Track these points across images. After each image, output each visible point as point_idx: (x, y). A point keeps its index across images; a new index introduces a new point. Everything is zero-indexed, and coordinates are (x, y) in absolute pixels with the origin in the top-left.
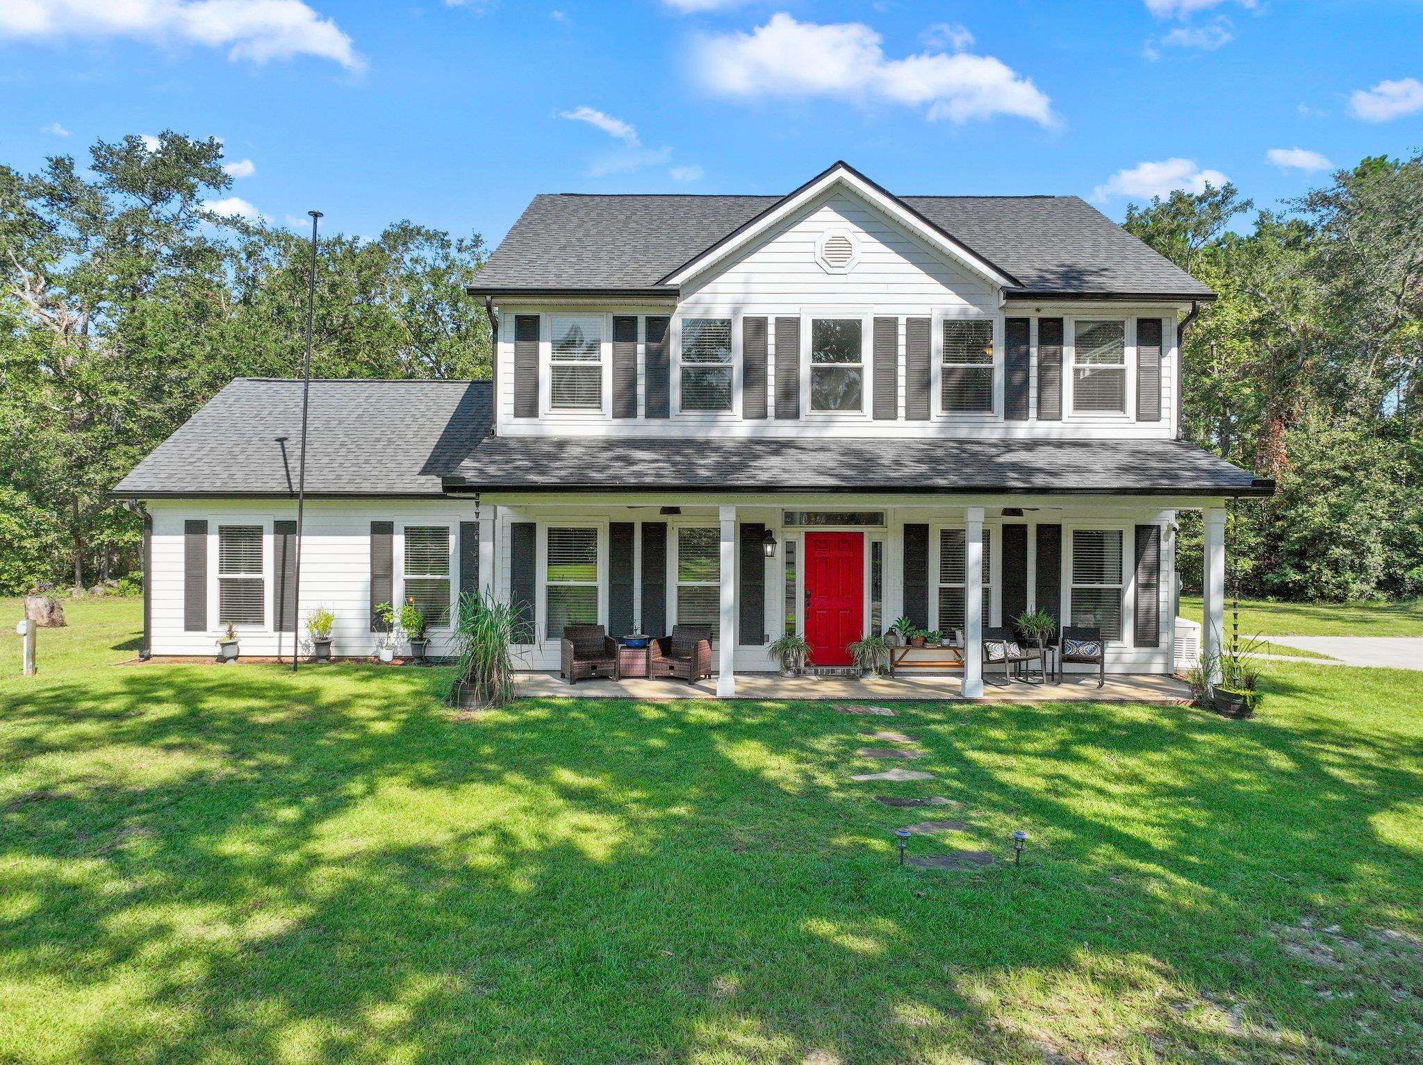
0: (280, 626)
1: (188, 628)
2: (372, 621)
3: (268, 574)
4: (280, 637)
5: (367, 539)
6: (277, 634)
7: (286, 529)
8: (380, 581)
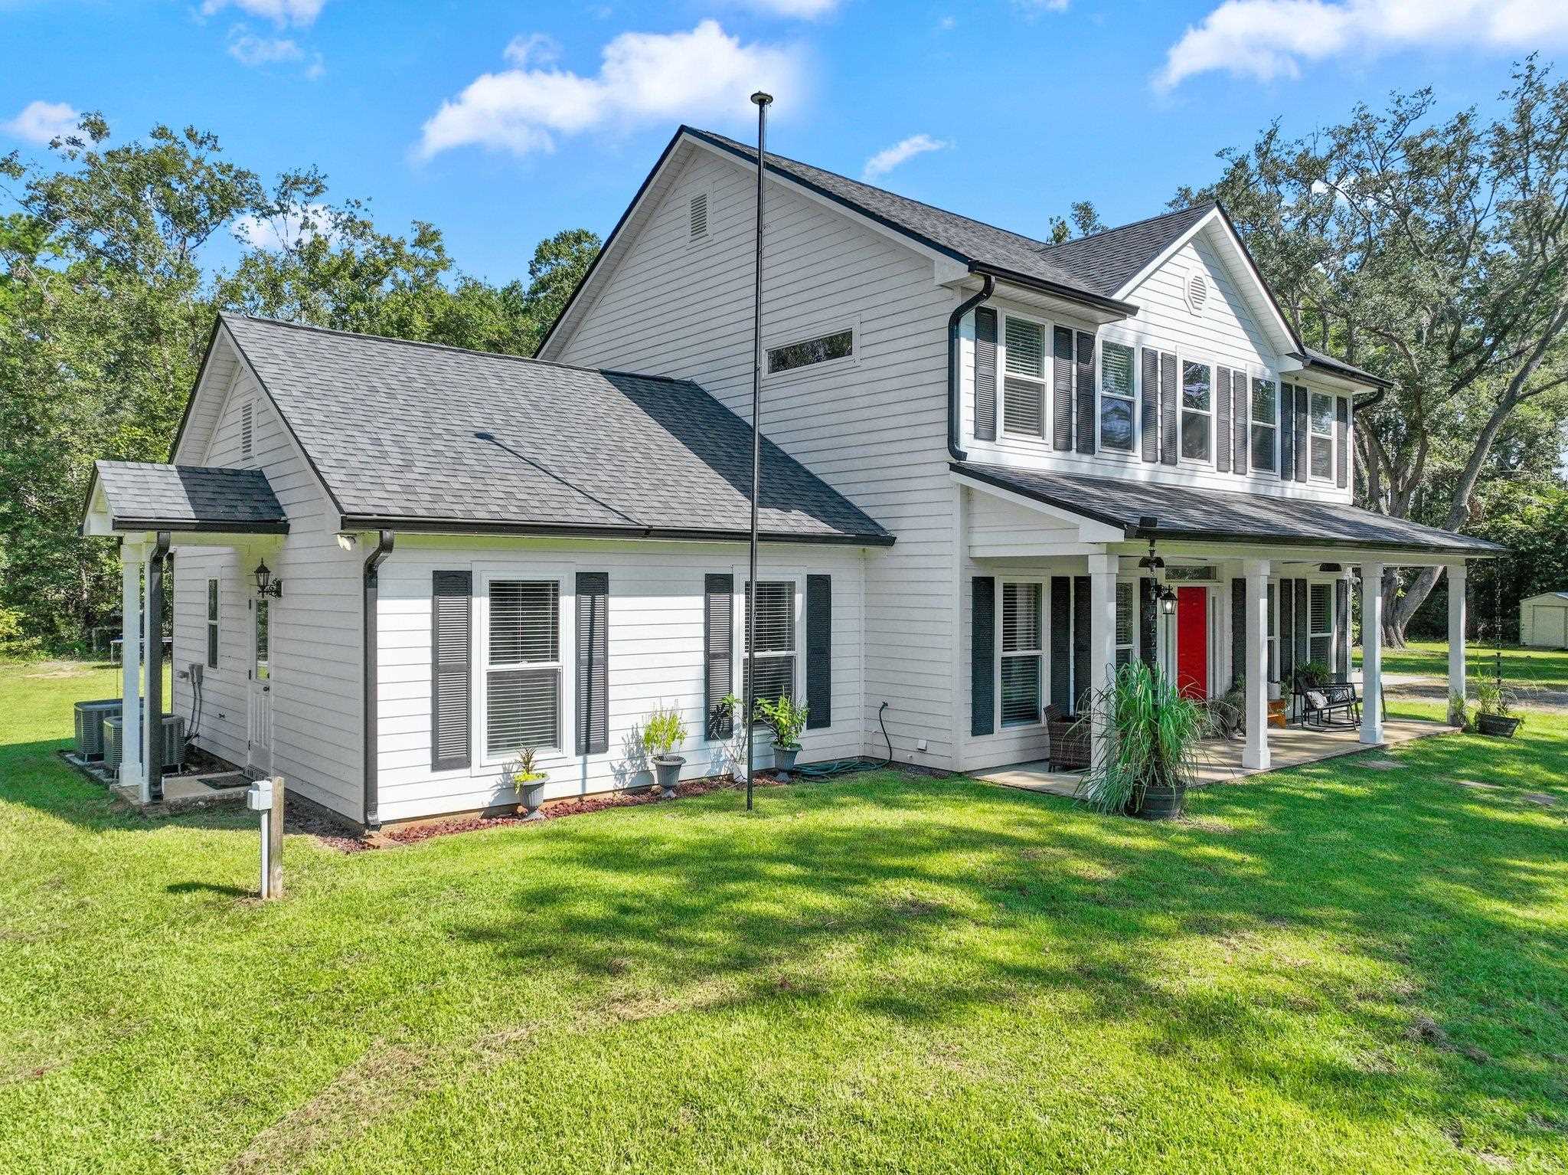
0: (586, 747)
1: (438, 764)
2: (707, 723)
3: (567, 661)
4: (585, 764)
5: (699, 601)
6: (580, 759)
7: (593, 585)
8: (717, 662)
